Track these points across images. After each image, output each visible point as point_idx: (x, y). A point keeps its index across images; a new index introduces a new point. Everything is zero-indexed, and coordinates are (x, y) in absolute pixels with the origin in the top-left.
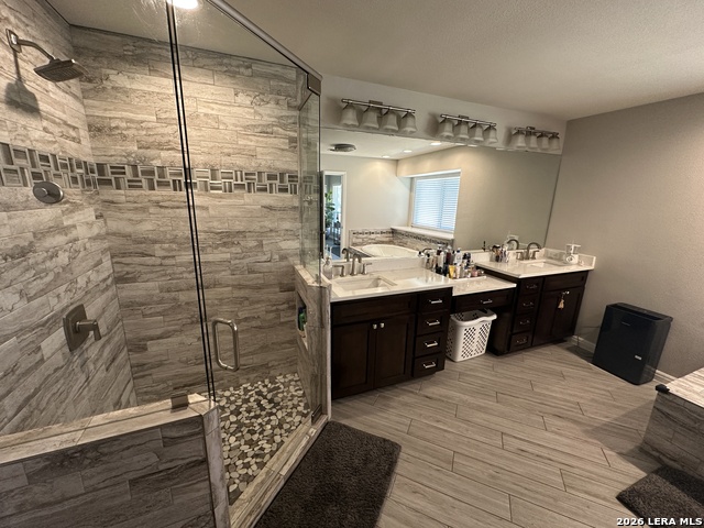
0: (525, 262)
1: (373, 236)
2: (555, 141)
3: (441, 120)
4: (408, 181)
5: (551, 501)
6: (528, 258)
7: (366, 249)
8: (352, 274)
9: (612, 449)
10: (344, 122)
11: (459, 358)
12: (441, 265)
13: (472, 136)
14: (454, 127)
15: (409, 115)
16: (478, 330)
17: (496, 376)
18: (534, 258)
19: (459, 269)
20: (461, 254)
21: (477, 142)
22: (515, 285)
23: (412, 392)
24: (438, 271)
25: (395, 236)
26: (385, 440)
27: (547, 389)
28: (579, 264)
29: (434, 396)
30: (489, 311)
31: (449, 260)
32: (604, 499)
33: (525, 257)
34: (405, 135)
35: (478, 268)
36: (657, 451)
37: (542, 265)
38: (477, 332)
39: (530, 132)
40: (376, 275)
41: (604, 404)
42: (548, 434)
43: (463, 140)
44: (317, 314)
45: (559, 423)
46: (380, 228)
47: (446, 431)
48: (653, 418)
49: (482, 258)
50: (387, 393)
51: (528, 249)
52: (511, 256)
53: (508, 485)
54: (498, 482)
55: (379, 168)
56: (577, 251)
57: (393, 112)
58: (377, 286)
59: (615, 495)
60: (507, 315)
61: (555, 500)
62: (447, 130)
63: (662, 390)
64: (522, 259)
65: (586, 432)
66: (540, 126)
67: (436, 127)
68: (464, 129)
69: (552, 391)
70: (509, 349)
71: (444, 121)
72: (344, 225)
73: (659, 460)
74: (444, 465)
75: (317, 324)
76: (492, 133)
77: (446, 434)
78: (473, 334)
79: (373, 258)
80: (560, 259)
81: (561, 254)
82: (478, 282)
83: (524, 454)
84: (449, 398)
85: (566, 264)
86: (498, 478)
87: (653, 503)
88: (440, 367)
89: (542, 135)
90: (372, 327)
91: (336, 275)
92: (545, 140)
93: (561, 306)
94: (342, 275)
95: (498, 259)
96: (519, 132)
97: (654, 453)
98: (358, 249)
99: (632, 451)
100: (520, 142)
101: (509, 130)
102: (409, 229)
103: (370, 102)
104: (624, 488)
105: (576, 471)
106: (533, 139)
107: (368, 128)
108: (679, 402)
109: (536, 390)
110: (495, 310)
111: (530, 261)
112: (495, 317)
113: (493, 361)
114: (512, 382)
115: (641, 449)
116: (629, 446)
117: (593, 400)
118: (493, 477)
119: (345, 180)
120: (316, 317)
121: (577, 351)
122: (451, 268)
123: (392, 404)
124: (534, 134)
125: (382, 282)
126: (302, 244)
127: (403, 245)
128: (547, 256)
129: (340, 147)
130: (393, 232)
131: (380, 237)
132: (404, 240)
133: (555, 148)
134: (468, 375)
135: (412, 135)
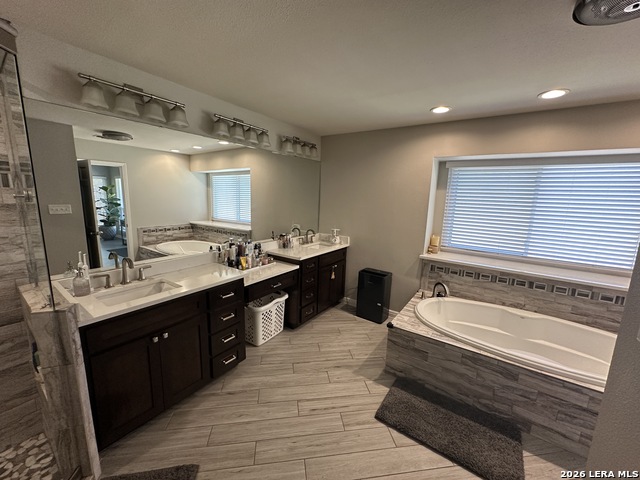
0: (306, 246)
1: (168, 233)
2: (314, 150)
3: (216, 119)
4: (204, 177)
5: (335, 445)
6: (307, 243)
7: (162, 247)
8: (124, 282)
9: (370, 379)
10: (85, 101)
11: (261, 342)
12: (233, 258)
13: (248, 138)
14: (229, 127)
15: (177, 108)
16: (274, 312)
17: (292, 348)
18: (312, 242)
19: (250, 259)
20: (252, 245)
21: (253, 144)
22: (298, 267)
23: (213, 395)
24: (230, 264)
25: (194, 231)
26: (178, 469)
27: (330, 346)
28: (340, 243)
29: (238, 389)
30: (282, 292)
31: (241, 252)
32: (368, 423)
33: (306, 242)
34: (176, 127)
35: (269, 255)
36: (392, 368)
37: (318, 247)
38: (273, 314)
39: (296, 141)
40: (157, 279)
41: (364, 345)
42: (331, 386)
43: (240, 141)
44: (55, 349)
45: (338, 372)
46: (176, 224)
47: (248, 423)
48: (388, 347)
49: (271, 246)
50: (184, 408)
51: (307, 235)
52: (295, 242)
53: (303, 450)
54: (296, 451)
55: (170, 163)
56: (339, 233)
57: (156, 101)
58: (160, 291)
59: (374, 415)
60: (296, 293)
61: (337, 443)
62: (223, 129)
63: (390, 326)
64: (303, 243)
65: (355, 372)
66: (303, 138)
67: (211, 125)
68: (239, 131)
69: (334, 347)
70: (300, 321)
71: (218, 121)
72: (129, 222)
73: (394, 375)
74: (246, 462)
75: (57, 362)
76: (265, 138)
77: (248, 427)
78: (270, 316)
79: (170, 257)
80: (329, 241)
81: (329, 237)
82: (269, 268)
83: (315, 412)
84: (253, 386)
85: (333, 244)
86: (295, 448)
87: (394, 410)
88: (241, 357)
89: (305, 145)
90: (152, 340)
91: (98, 287)
92: (307, 149)
93: (333, 277)
94: (108, 286)
95: (285, 246)
96: (287, 140)
97: (392, 371)
98: (150, 248)
99: (381, 375)
100: (289, 148)
101: (280, 137)
102: (210, 224)
103: (125, 85)
104: (378, 407)
105: (351, 408)
106: (298, 147)
107: (126, 114)
108: (398, 331)
109: (322, 350)
110: (287, 291)
111: (310, 244)
112: (287, 296)
113: (291, 334)
114: (304, 350)
115: (386, 371)
116: (379, 371)
117: (358, 345)
118: (291, 449)
119: (125, 172)
120: (54, 353)
121: (347, 309)
122: (242, 259)
123: (190, 418)
124: (299, 143)
125: (166, 286)
126: (30, 254)
127: (205, 239)
128: (321, 239)
129: (108, 134)
130: (193, 227)
131: (177, 233)
132: (205, 234)
133: (316, 155)
134: (268, 356)
135: (184, 129)
